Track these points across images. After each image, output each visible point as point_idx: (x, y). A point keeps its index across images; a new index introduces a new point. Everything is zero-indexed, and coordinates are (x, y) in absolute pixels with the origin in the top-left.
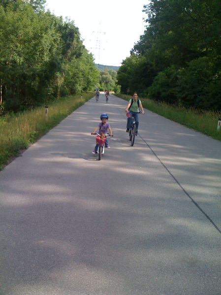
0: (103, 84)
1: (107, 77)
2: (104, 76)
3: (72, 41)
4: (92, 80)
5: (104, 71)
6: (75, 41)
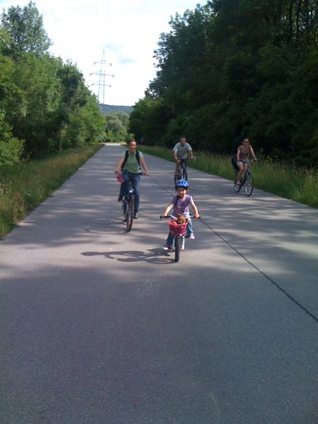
0: (110, 132)
1: (115, 124)
2: (111, 121)
3: (76, 88)
4: (96, 128)
5: (111, 116)
6: (79, 88)
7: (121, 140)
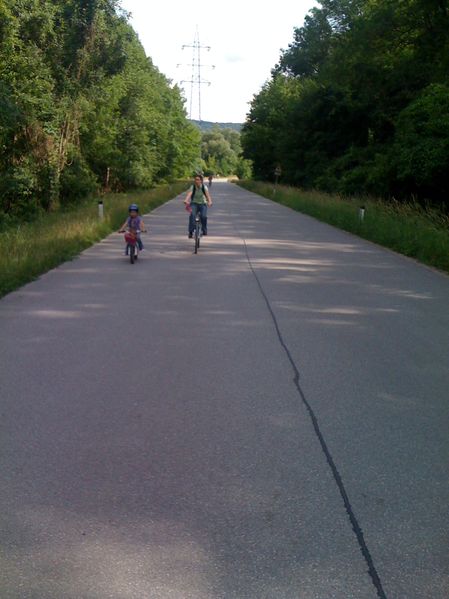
0: (212, 161)
1: (219, 146)
3: (90, 19)
6: (99, 20)
7: (229, 173)
